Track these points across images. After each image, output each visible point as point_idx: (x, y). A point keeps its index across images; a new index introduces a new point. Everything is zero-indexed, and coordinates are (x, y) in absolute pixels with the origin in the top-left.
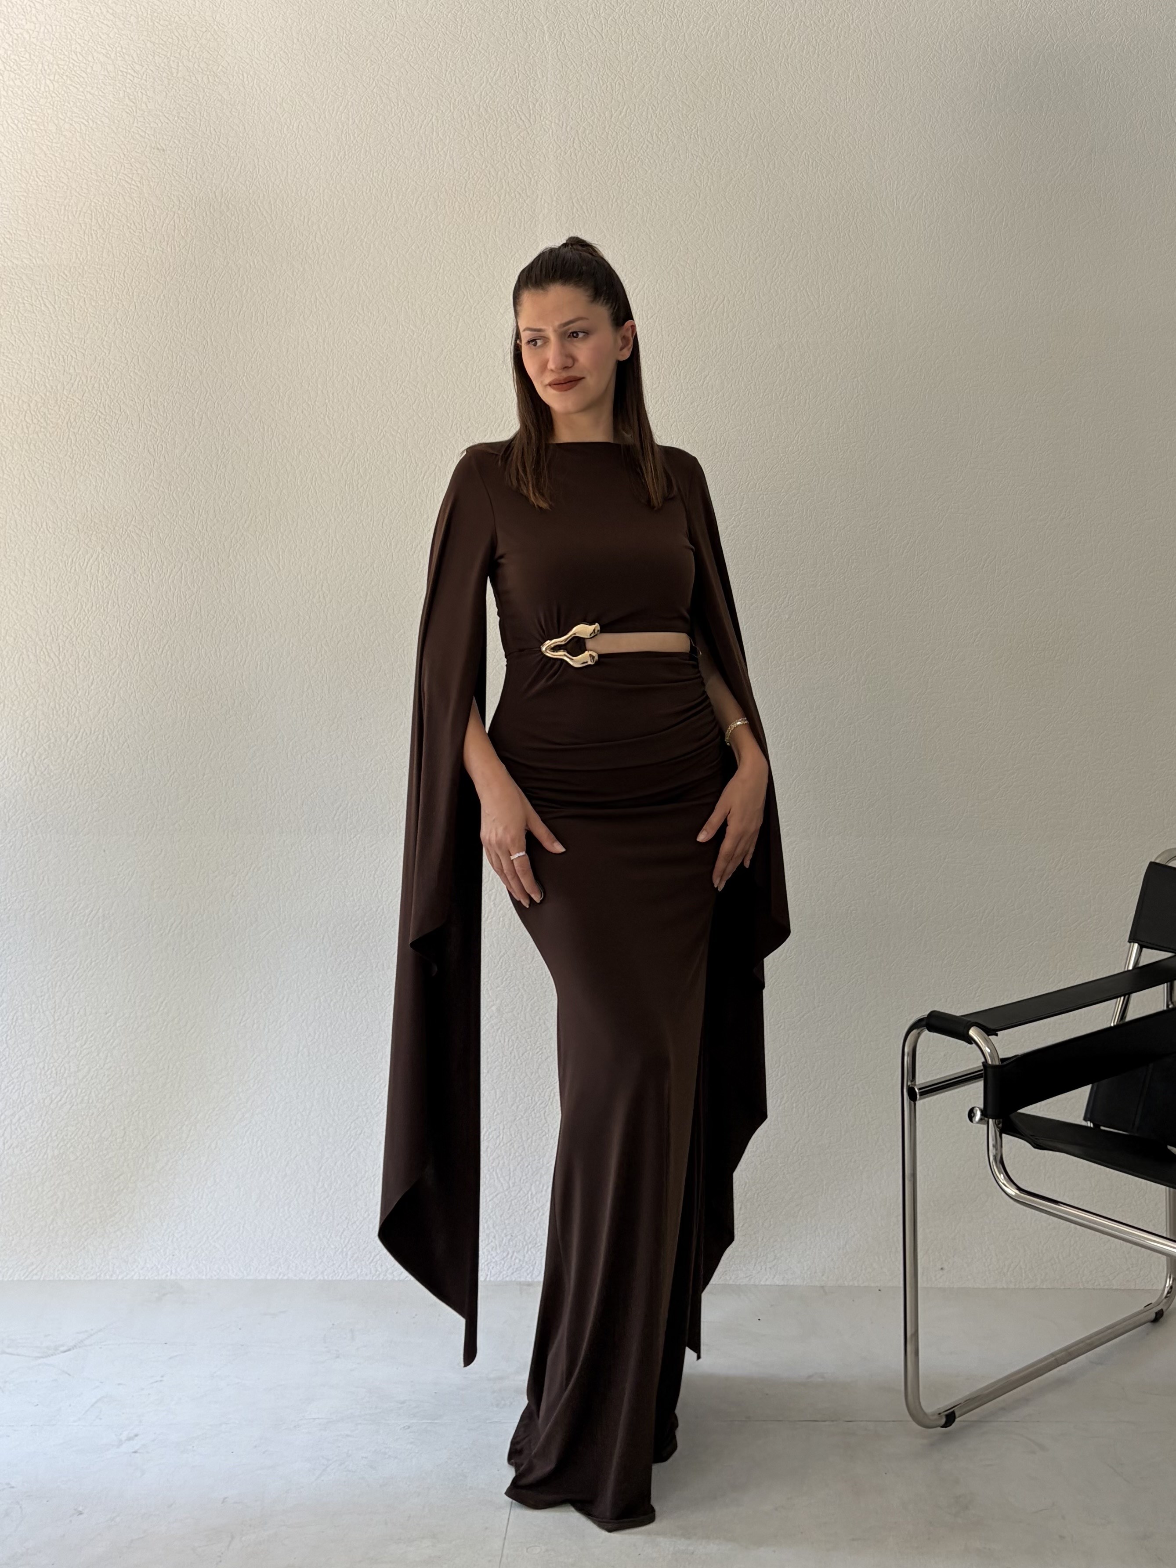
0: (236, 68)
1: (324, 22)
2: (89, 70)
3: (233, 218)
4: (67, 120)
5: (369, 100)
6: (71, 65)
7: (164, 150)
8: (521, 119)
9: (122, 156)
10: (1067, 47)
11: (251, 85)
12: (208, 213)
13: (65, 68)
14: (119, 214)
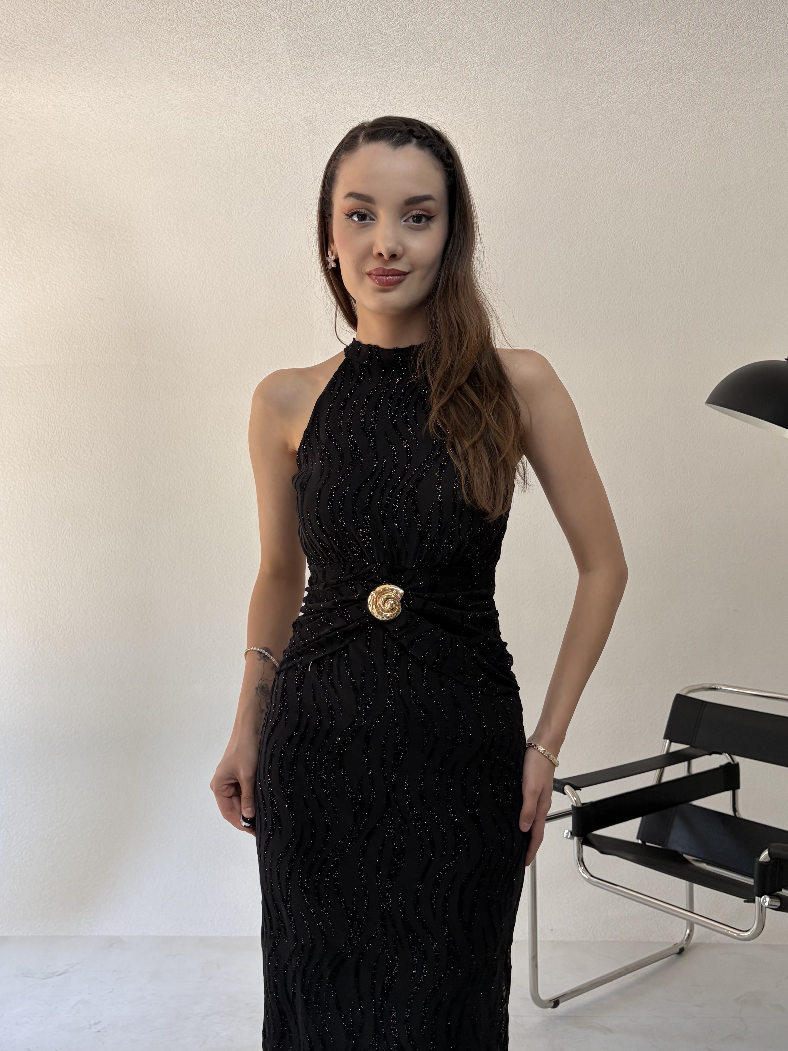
0: (143, 252)
1: (191, 225)
2: (60, 255)
3: (142, 337)
4: (48, 283)
5: (218, 269)
6: (50, 252)
7: (102, 299)
8: (303, 277)
9: (79, 303)
10: (616, 230)
11: (151, 261)
12: (128, 334)
13: (47, 253)
14: (78, 336)
